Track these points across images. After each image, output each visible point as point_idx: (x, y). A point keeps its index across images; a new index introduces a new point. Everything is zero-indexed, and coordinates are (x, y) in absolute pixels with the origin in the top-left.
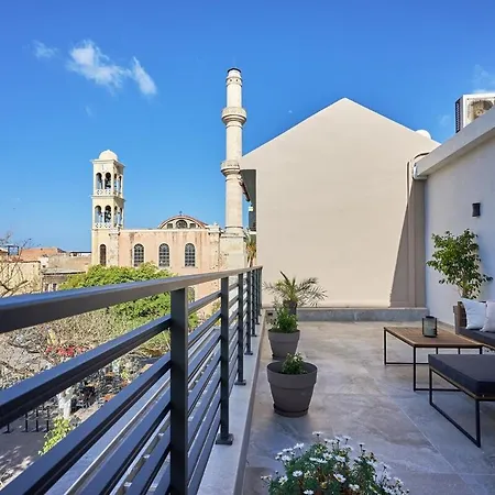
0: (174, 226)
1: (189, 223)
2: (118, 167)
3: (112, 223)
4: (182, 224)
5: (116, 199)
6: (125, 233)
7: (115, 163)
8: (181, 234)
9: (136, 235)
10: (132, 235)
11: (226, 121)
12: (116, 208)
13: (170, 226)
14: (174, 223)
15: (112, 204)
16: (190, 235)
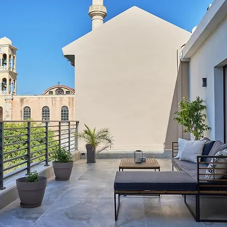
0: (54, 93)
1: (65, 90)
2: (13, 50)
3: (7, 91)
4: (60, 91)
5: (10, 73)
6: (17, 98)
7: (10, 47)
8: (58, 99)
9: (25, 100)
10: (22, 100)
11: (91, 15)
12: (10, 80)
13: (51, 93)
14: (54, 90)
15: (7, 76)
16: (65, 99)
